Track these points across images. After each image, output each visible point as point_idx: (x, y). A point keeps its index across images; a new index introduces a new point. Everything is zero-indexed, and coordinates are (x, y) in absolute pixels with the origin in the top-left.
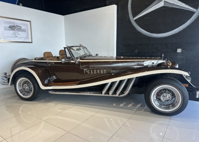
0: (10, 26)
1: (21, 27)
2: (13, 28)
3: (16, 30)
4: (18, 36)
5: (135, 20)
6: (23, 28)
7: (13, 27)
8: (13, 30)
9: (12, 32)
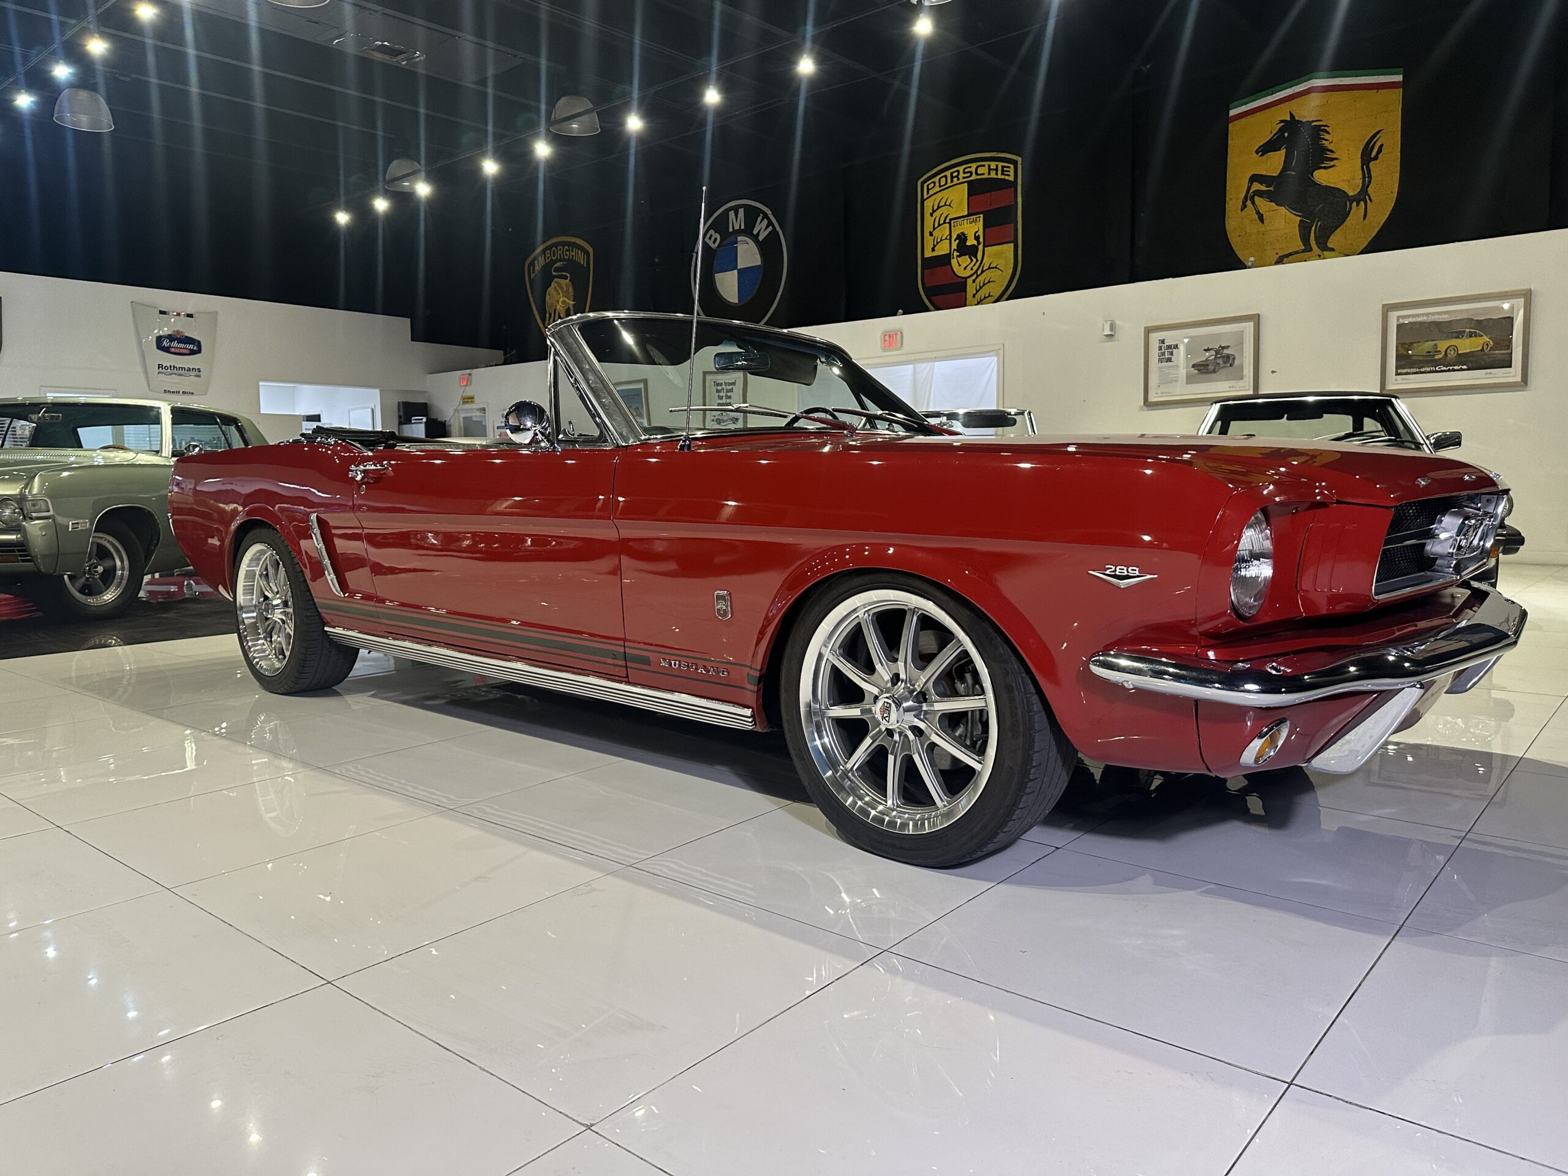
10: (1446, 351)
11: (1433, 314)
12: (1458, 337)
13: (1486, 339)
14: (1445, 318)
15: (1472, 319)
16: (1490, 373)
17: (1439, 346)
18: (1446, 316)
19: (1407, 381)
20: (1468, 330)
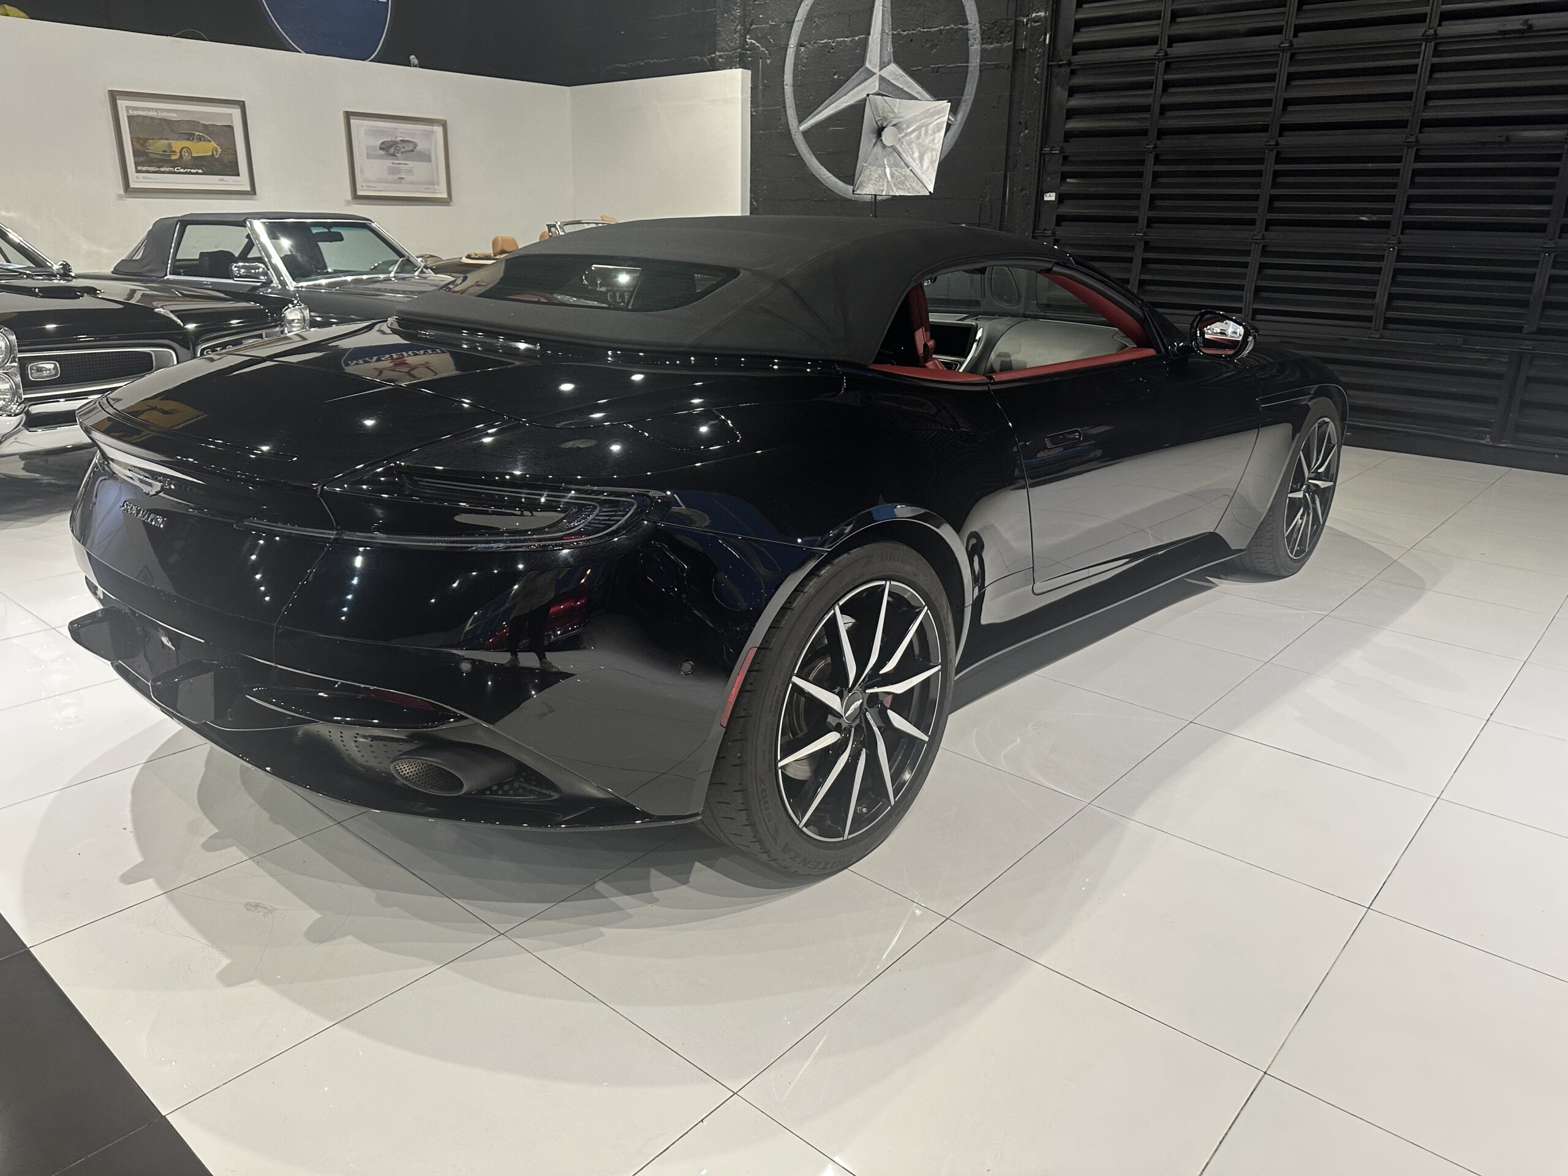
0: (382, 143)
1: (415, 145)
2: (392, 150)
3: (399, 155)
4: (407, 177)
5: (805, 134)
6: (421, 146)
7: (392, 146)
8: (394, 155)
9: (389, 162)
10: (181, 152)
11: (162, 110)
12: (188, 139)
13: (213, 144)
14: (173, 116)
15: (199, 123)
16: (223, 180)
17: (173, 145)
18: (175, 115)
19: (150, 180)
20: (197, 133)
